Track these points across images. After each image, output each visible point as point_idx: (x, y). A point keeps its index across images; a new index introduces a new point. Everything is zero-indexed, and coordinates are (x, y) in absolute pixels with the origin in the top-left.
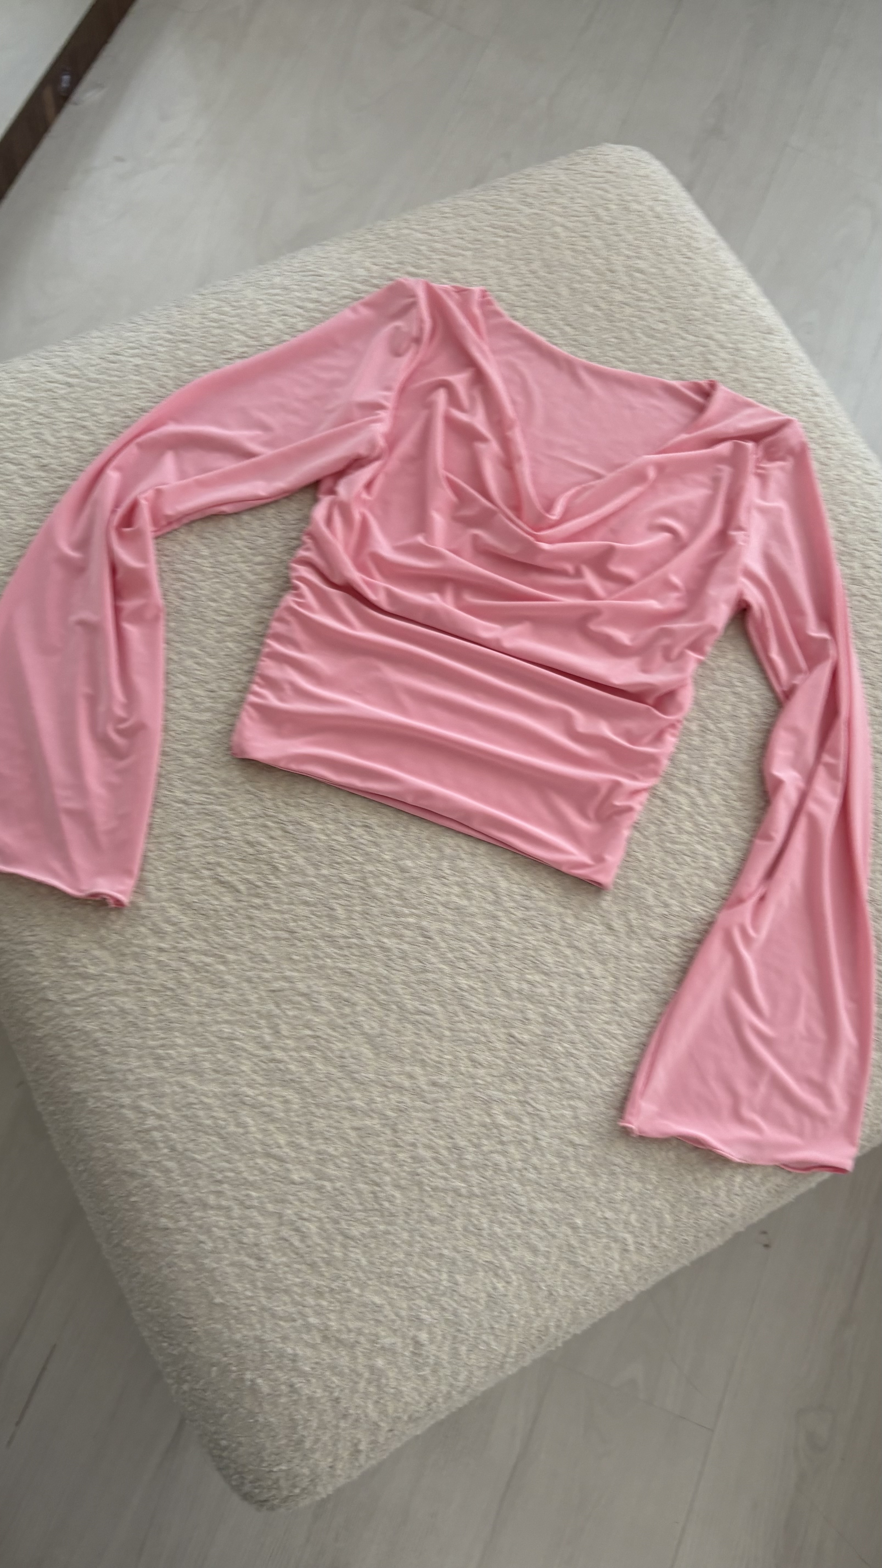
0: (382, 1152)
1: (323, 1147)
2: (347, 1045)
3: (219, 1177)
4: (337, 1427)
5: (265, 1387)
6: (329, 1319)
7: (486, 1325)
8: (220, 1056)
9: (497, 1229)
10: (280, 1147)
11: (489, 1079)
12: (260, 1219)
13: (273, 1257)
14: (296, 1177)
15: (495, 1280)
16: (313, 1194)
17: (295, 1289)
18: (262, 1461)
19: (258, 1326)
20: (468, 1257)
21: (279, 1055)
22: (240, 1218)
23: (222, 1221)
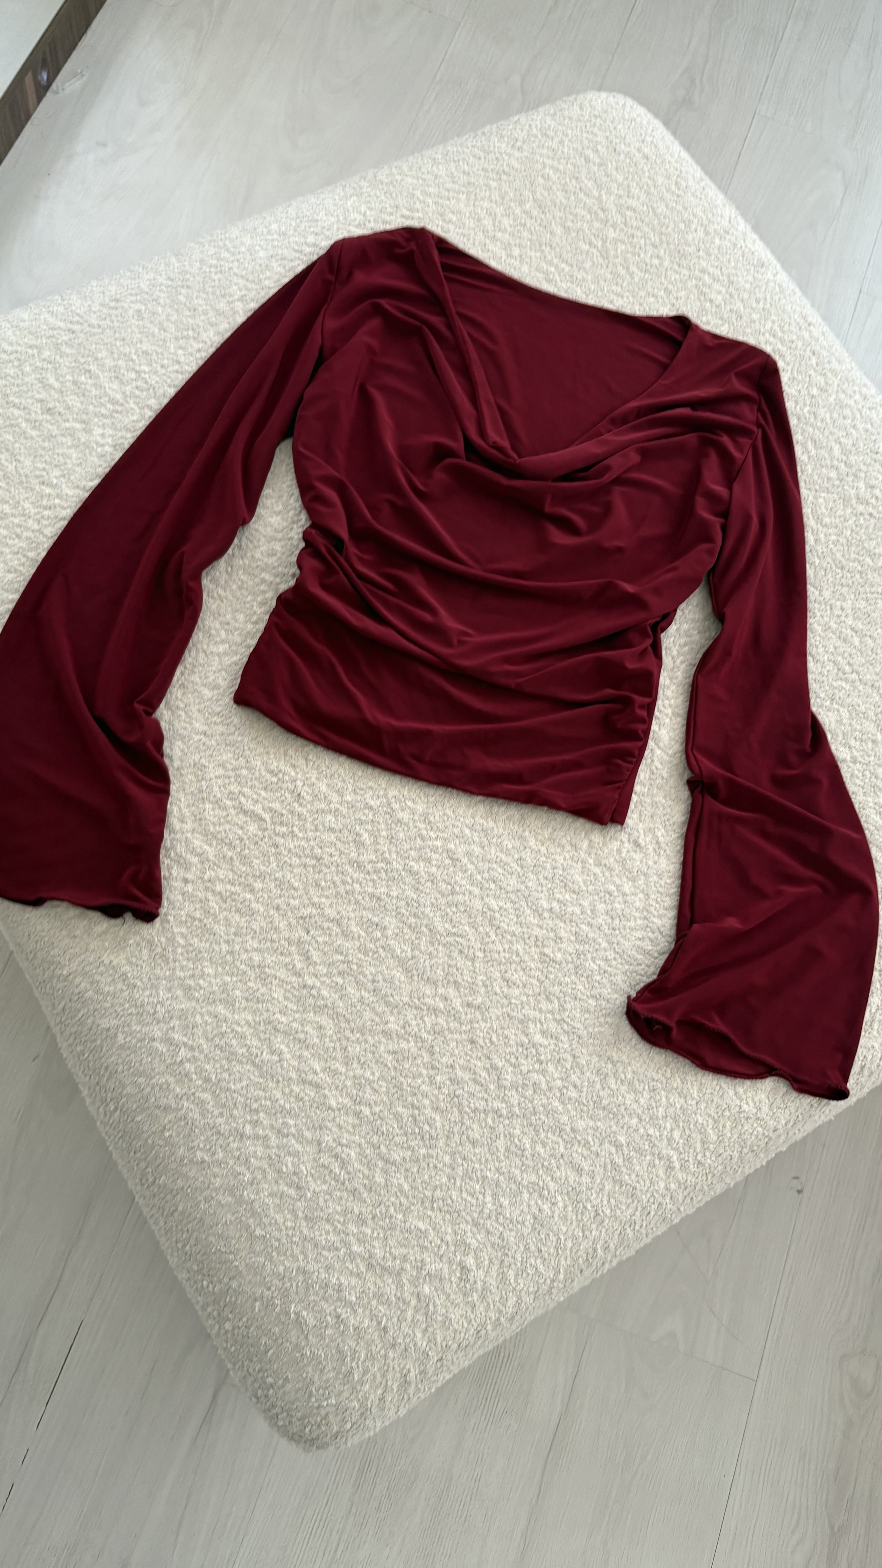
5: (309, 1318)
12: (299, 1147)
15: (540, 1202)
16: (351, 1120)
19: (301, 1257)
22: (278, 1147)
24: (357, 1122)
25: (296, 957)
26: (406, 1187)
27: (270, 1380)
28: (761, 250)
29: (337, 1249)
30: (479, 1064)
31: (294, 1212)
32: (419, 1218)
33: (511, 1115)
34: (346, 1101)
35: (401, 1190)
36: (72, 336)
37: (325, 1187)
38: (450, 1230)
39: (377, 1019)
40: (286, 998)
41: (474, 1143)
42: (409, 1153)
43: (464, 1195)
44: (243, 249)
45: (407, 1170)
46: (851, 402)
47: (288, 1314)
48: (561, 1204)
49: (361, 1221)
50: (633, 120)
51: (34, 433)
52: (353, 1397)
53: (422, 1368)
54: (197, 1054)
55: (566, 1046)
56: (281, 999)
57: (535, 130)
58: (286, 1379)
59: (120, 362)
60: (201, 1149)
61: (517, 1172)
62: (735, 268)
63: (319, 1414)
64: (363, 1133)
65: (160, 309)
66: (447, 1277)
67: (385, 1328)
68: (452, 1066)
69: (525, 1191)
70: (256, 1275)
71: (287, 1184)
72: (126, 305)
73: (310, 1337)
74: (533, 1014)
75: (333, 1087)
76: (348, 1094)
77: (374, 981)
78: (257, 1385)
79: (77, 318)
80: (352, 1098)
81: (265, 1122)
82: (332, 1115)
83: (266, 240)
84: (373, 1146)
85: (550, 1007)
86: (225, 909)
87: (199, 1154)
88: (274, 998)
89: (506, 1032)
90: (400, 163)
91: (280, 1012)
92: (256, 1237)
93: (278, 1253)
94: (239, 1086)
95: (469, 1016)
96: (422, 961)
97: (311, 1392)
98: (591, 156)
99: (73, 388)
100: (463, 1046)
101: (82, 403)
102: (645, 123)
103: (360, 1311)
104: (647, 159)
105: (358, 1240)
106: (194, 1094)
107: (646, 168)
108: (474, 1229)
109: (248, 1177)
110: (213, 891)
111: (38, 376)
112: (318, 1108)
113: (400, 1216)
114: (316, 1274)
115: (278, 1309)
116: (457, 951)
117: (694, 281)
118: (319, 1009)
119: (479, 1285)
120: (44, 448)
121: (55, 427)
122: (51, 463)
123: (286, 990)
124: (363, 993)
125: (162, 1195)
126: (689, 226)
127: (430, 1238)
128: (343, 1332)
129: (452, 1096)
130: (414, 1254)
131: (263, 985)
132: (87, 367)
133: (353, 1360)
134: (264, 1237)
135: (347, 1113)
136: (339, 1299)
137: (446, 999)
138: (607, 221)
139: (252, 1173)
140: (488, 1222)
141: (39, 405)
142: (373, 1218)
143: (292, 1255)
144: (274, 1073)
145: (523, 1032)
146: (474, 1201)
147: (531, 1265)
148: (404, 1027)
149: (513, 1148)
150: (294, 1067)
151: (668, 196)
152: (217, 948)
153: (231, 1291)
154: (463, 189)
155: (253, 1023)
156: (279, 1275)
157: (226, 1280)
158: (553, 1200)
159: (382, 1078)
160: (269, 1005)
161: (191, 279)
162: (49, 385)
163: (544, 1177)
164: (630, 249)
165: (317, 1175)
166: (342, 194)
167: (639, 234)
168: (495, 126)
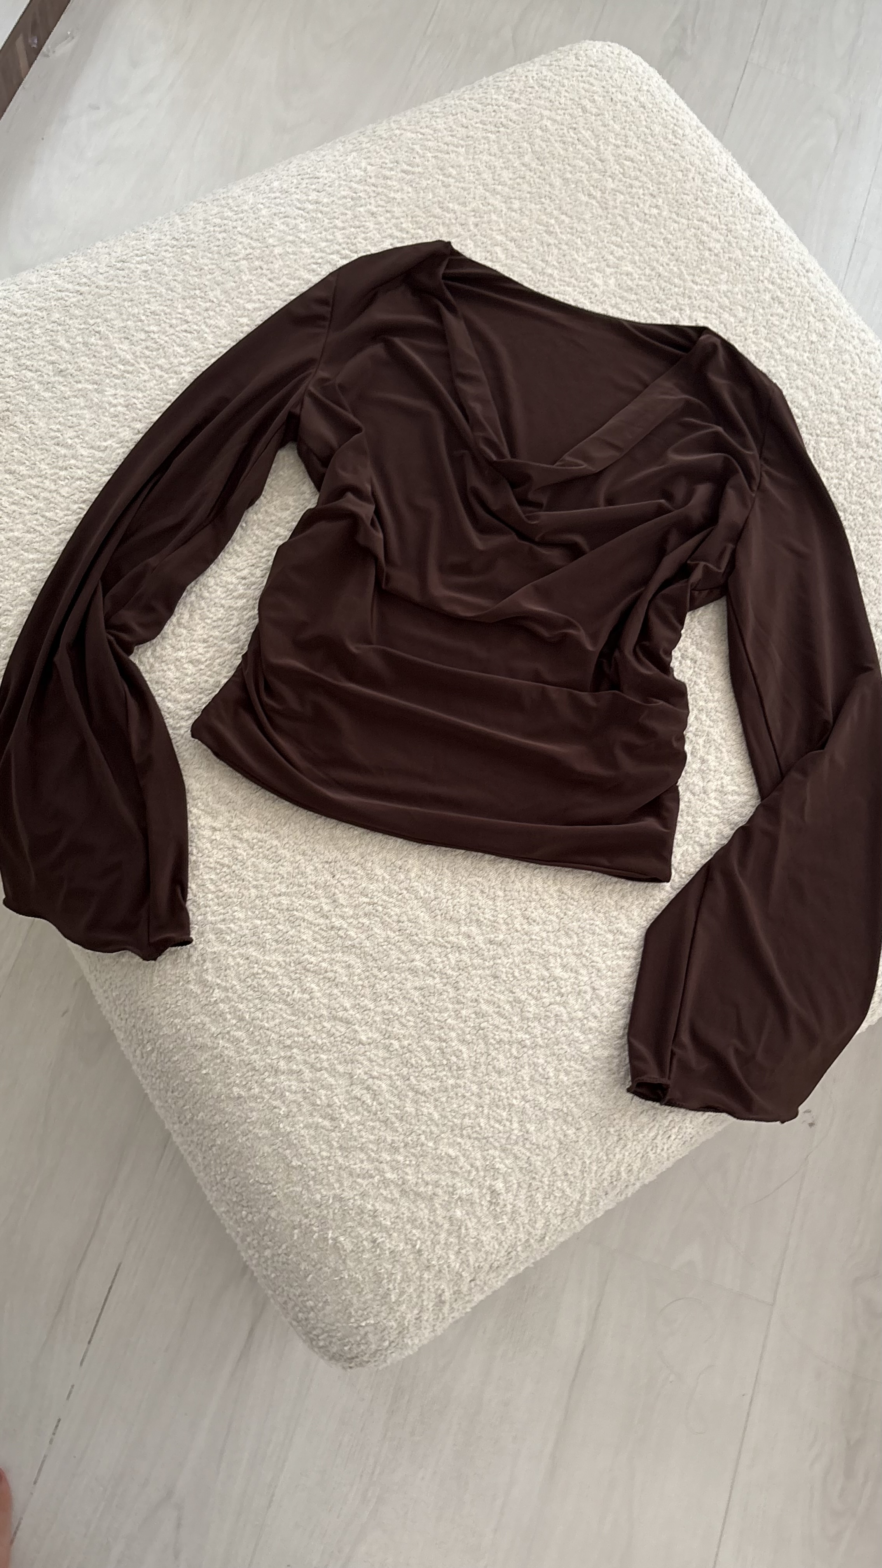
0: (447, 1009)
1: (387, 1008)
2: (404, 910)
3: (288, 1042)
4: (421, 1278)
5: (346, 1243)
6: (407, 1174)
7: (560, 1172)
8: (279, 927)
9: (562, 1076)
10: (346, 1010)
11: (544, 935)
12: (332, 1080)
13: (346, 1117)
14: (364, 1038)
15: (564, 1127)
16: (382, 1053)
17: (371, 1146)
18: (350, 1316)
19: (337, 1185)
20: (536, 1106)
21: (337, 922)
22: (312, 1081)
23: (294, 1085)
24: (387, 1055)
25: (323, 900)
26: (436, 1116)
27: (311, 1303)
28: (757, 197)
29: (372, 1177)
30: (502, 997)
31: (328, 1143)
32: (450, 1145)
33: (535, 1046)
34: (376, 1035)
35: (432, 1120)
36: (81, 297)
37: (358, 1118)
38: (479, 1156)
39: (403, 958)
40: (315, 940)
41: (500, 1072)
42: (438, 1084)
43: (492, 1122)
44: (246, 207)
45: (436, 1100)
46: (850, 347)
47: (326, 1239)
48: (585, 1130)
49: (394, 1149)
50: (629, 69)
51: (47, 395)
52: (390, 1317)
53: (456, 1288)
54: (230, 995)
55: (585, 979)
56: (310, 940)
57: (531, 81)
58: (326, 1302)
59: (129, 323)
60: (237, 1085)
61: (542, 1099)
62: (733, 216)
63: (358, 1334)
64: (393, 1066)
65: (166, 269)
66: (478, 1201)
67: (420, 1251)
68: (476, 1000)
69: (550, 1117)
70: (294, 1203)
71: (321, 1116)
72: (132, 266)
73: (348, 1262)
74: (553, 949)
75: (363, 1022)
76: (377, 1029)
77: (399, 922)
78: (297, 1309)
79: (84, 280)
80: (381, 1032)
81: (298, 1058)
82: (363, 1050)
83: (268, 198)
84: (403, 1077)
85: (569, 942)
86: (253, 856)
87: (235, 1089)
88: (303, 940)
89: (527, 967)
90: (398, 118)
91: (310, 953)
92: (293, 1167)
93: (315, 1182)
94: (272, 1023)
95: (491, 953)
96: (444, 901)
97: (350, 1313)
98: (588, 107)
99: (83, 349)
100: (487, 981)
101: (93, 364)
102: (640, 71)
103: (395, 1235)
104: (644, 107)
105: (392, 1168)
106: (228, 1032)
107: (643, 118)
108: (503, 1155)
109: (283, 1110)
110: (241, 839)
111: (48, 338)
112: (348, 1043)
113: (431, 1144)
114: (352, 1201)
115: (316, 1236)
116: (478, 892)
117: (693, 230)
118: (346, 950)
119: (509, 1208)
120: (57, 410)
121: (67, 389)
122: (64, 424)
123: (313, 931)
124: (389, 932)
125: (200, 1132)
126: (686, 176)
127: (461, 1165)
128: (379, 1255)
129: (477, 1028)
130: (446, 1180)
131: (292, 927)
132: (97, 329)
133: (389, 1282)
134: (301, 1167)
135: (377, 1047)
136: (374, 1225)
137: (469, 937)
138: (606, 172)
139: (288, 1106)
140: (516, 1148)
141: (51, 367)
142: (405, 1145)
143: (329, 1184)
144: (305, 1011)
145: (544, 966)
146: (501, 1128)
147: (558, 1188)
148: (429, 965)
149: (537, 1077)
150: (324, 1005)
151: (665, 145)
152: (245, 892)
153: (270, 1220)
154: (462, 142)
155: (283, 964)
156: (317, 1203)
157: (265, 1210)
158: (577, 1126)
159: (409, 1013)
160: (299, 947)
161: (196, 238)
162: (59, 347)
163: (568, 1103)
164: (630, 200)
165: (350, 1106)
166: (342, 149)
167: (637, 183)
168: (491, 78)
